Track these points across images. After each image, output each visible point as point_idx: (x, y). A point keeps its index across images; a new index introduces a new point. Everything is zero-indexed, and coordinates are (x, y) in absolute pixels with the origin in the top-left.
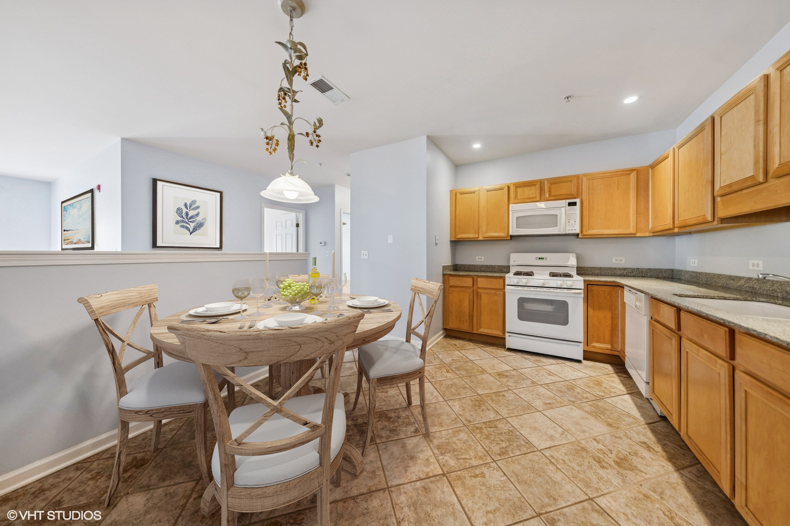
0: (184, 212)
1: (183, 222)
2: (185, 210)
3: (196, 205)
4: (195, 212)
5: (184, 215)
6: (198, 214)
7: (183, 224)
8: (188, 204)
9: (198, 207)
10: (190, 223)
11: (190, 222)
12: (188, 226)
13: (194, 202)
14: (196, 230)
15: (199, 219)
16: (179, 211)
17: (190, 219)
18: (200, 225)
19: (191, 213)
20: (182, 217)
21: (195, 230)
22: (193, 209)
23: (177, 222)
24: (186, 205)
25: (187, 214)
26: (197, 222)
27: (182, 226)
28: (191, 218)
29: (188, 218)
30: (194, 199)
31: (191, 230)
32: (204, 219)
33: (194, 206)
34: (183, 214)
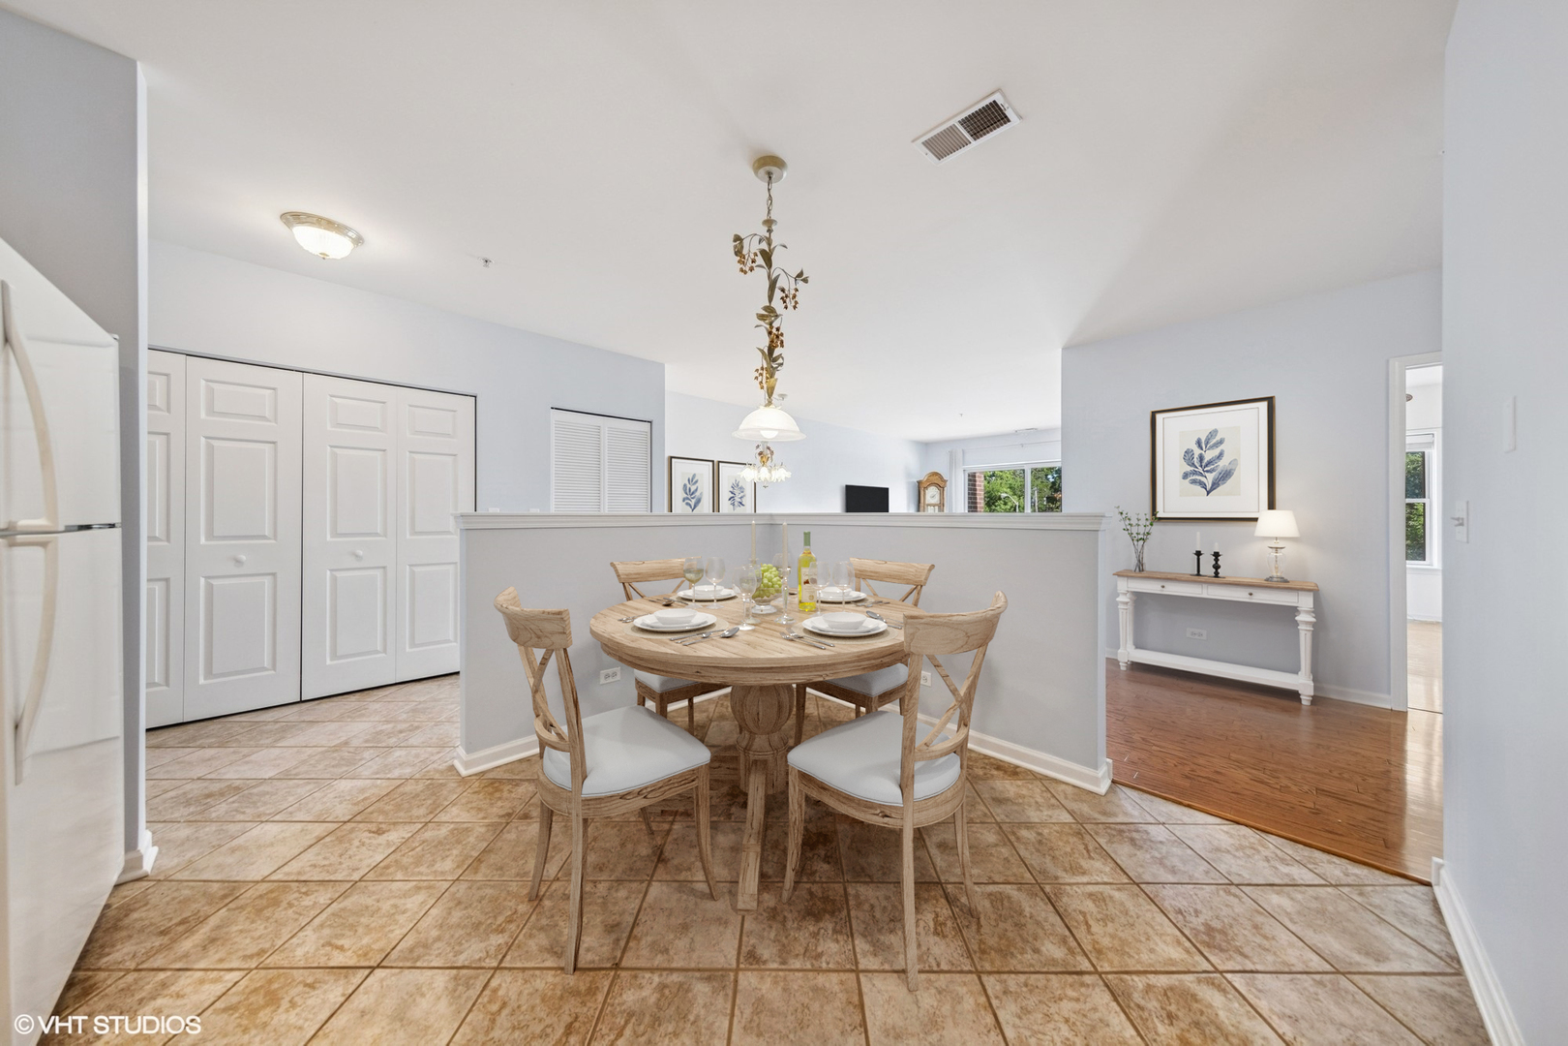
0: (1196, 456)
1: (1195, 473)
2: (1197, 452)
3: (1218, 438)
4: (1216, 452)
5: (1196, 461)
6: (1220, 456)
7: (1194, 477)
8: (1203, 441)
9: (1221, 442)
10: (1206, 474)
11: (1207, 471)
12: (1203, 479)
13: (1213, 433)
14: (1219, 485)
15: (1223, 464)
16: (1188, 456)
17: (1206, 466)
18: (1226, 475)
19: (1209, 455)
20: (1193, 465)
21: (1215, 485)
22: (1212, 447)
23: (1185, 476)
24: (1199, 443)
25: (1201, 458)
26: (1219, 470)
27: (1194, 482)
28: (1209, 463)
29: (1204, 464)
30: (1213, 428)
31: (1209, 487)
32: (1234, 462)
33: (1214, 441)
34: (1195, 459)
